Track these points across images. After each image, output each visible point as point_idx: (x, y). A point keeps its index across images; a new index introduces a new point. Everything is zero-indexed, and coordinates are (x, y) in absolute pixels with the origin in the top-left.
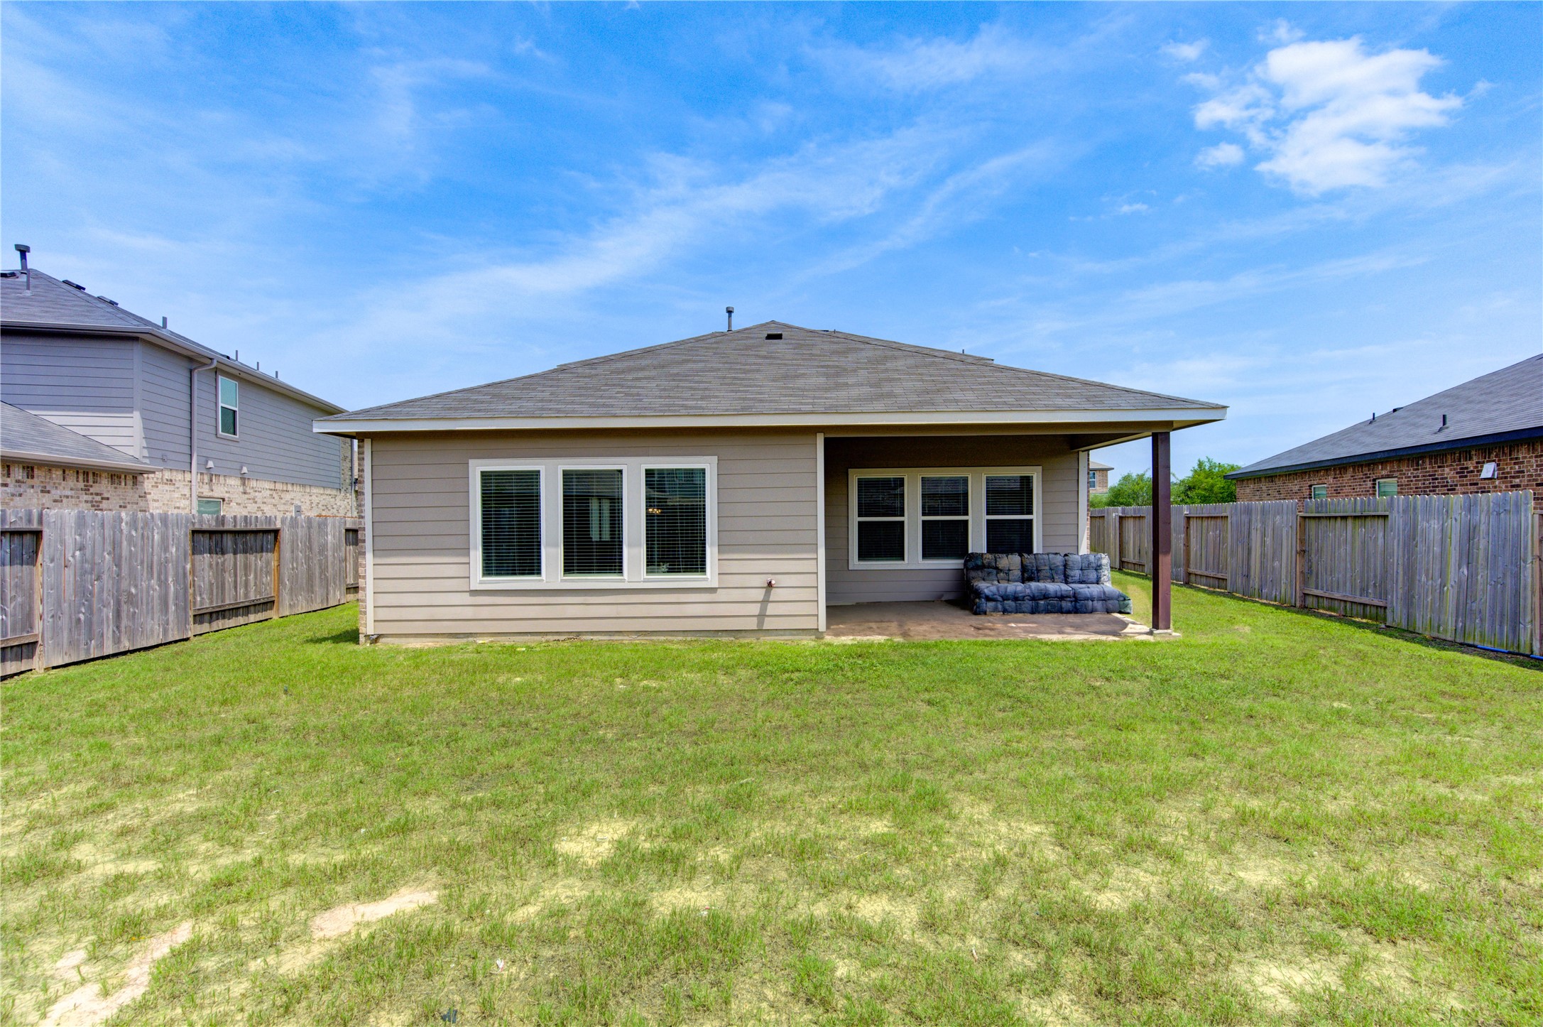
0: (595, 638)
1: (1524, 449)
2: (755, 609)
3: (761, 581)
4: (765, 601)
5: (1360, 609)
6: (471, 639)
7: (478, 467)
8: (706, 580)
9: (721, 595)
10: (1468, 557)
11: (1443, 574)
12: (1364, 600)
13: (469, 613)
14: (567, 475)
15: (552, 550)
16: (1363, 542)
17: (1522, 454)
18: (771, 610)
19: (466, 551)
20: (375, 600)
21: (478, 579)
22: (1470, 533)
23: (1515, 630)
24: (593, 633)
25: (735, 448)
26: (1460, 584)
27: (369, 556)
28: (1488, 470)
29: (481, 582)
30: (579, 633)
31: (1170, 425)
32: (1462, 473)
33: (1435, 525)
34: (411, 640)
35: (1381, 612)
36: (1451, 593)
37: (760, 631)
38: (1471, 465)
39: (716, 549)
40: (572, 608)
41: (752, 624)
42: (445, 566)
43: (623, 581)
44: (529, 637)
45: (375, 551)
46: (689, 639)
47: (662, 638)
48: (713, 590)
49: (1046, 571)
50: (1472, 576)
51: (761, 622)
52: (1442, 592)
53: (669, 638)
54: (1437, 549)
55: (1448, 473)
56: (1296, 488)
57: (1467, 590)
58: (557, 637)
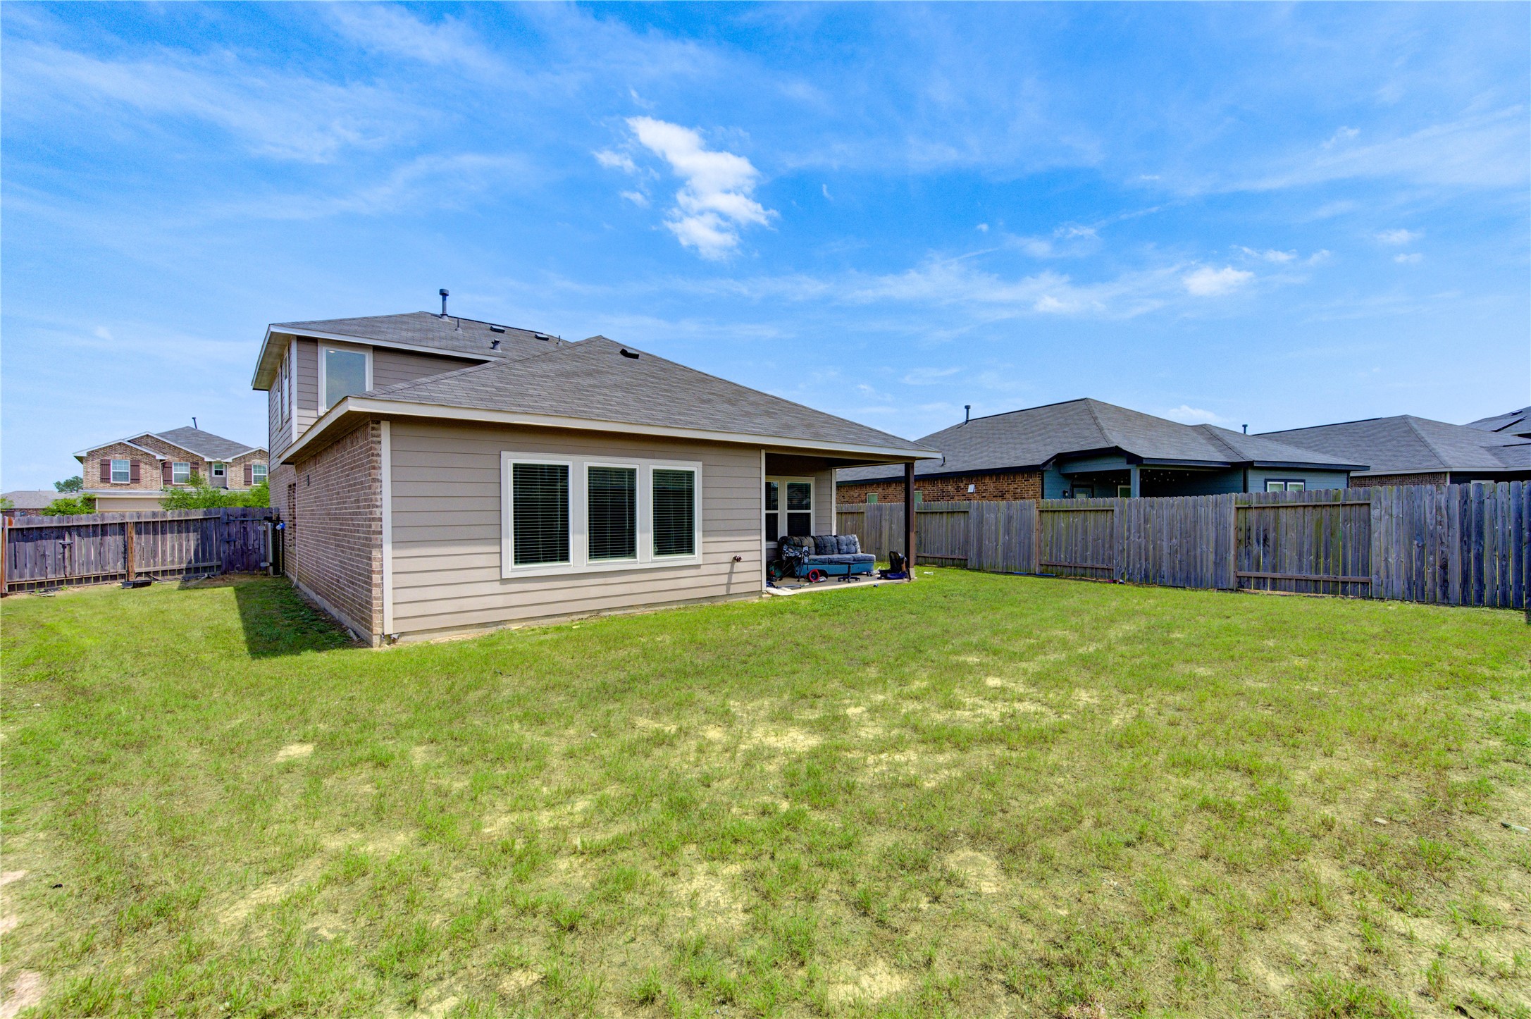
0: (612, 613)
1: (988, 478)
2: (724, 579)
3: (730, 557)
4: (731, 573)
5: (950, 562)
6: (500, 627)
7: (511, 459)
8: (694, 558)
9: (704, 570)
10: (1008, 531)
11: (997, 540)
12: (953, 557)
13: (499, 601)
14: (593, 471)
15: (578, 537)
16: (952, 526)
17: (987, 481)
18: (735, 578)
19: (499, 541)
20: (394, 597)
21: (511, 568)
22: (1009, 519)
23: (1029, 563)
24: (610, 609)
25: (713, 456)
26: (1004, 544)
27: (387, 548)
28: (971, 488)
29: (513, 571)
30: (599, 611)
31: (914, 459)
32: (958, 489)
33: (993, 516)
34: (436, 635)
35: (963, 562)
36: (1000, 549)
37: (728, 595)
38: (962, 485)
39: (701, 533)
40: (594, 589)
41: (722, 591)
42: (477, 556)
43: (636, 563)
44: (556, 619)
45: (396, 544)
46: (682, 606)
47: (663, 608)
48: (698, 566)
49: (829, 548)
50: (1010, 540)
51: (728, 589)
52: (996, 549)
53: (668, 607)
54: (993, 528)
55: (951, 489)
56: (856, 495)
57: (1008, 547)
58: (580, 616)
